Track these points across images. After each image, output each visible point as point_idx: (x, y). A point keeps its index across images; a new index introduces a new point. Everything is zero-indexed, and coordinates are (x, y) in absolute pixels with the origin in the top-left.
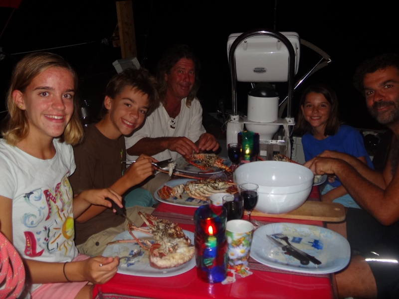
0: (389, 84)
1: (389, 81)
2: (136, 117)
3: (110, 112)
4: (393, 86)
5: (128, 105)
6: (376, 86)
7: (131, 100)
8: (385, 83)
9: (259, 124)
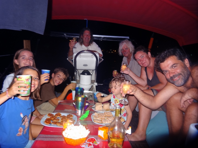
0: (174, 66)
1: (174, 64)
2: (60, 80)
3: (53, 78)
4: (177, 66)
5: (58, 77)
6: (168, 69)
7: (60, 75)
8: (172, 66)
9: (85, 85)
